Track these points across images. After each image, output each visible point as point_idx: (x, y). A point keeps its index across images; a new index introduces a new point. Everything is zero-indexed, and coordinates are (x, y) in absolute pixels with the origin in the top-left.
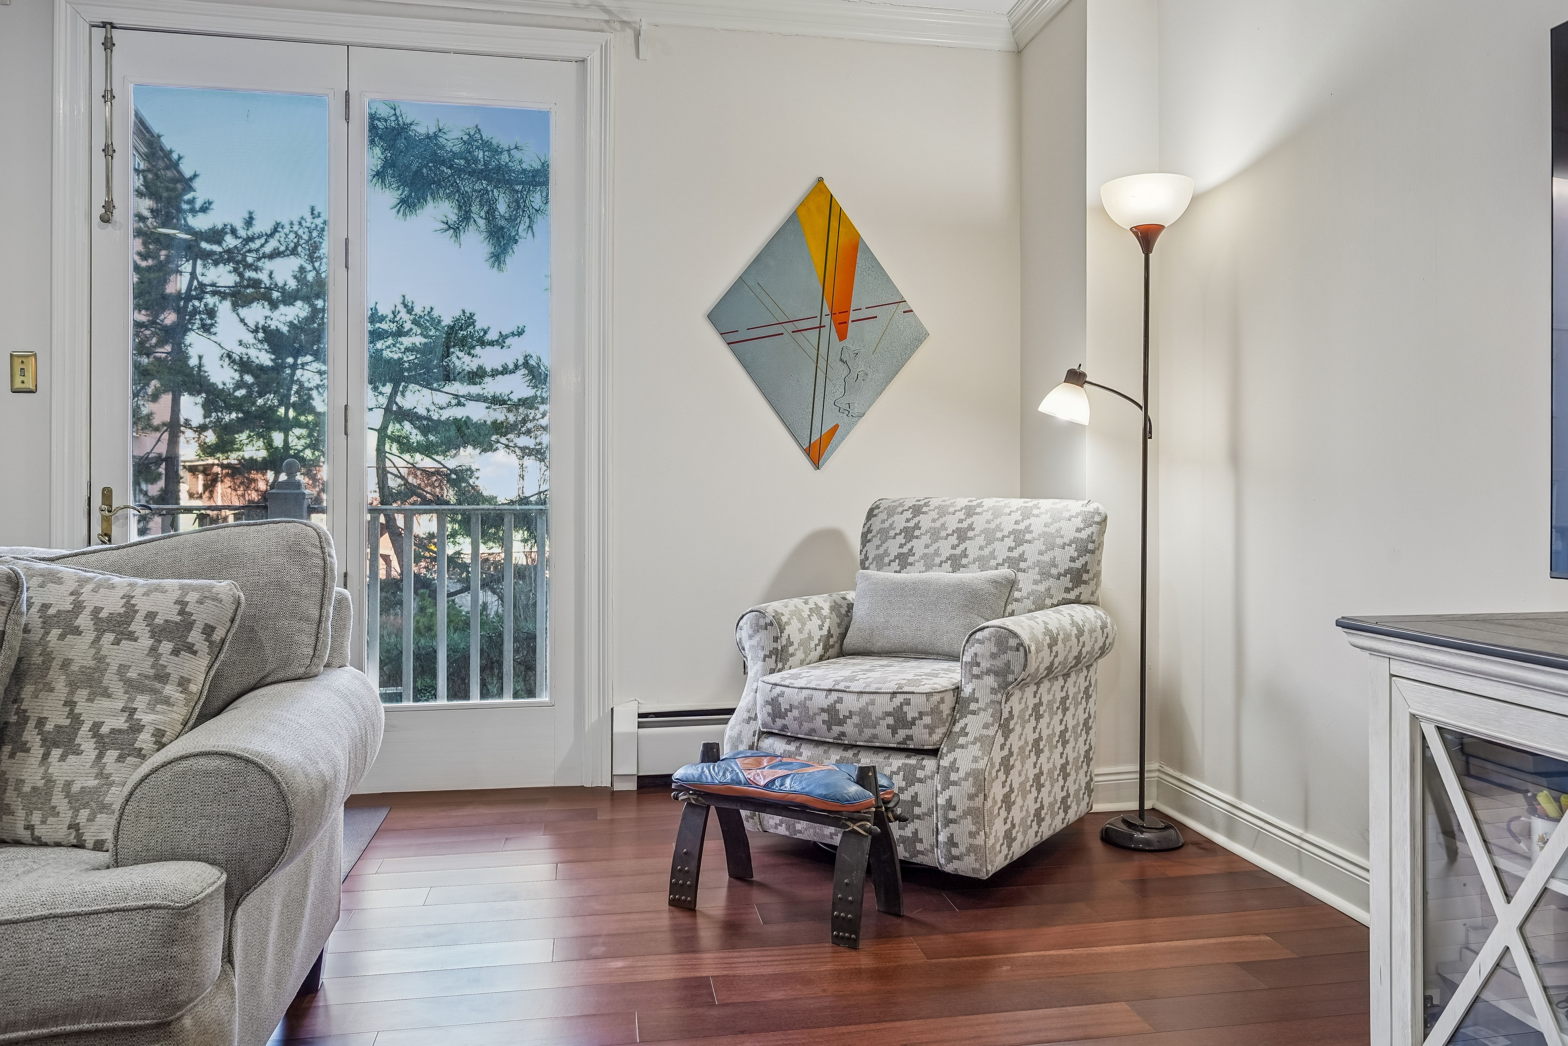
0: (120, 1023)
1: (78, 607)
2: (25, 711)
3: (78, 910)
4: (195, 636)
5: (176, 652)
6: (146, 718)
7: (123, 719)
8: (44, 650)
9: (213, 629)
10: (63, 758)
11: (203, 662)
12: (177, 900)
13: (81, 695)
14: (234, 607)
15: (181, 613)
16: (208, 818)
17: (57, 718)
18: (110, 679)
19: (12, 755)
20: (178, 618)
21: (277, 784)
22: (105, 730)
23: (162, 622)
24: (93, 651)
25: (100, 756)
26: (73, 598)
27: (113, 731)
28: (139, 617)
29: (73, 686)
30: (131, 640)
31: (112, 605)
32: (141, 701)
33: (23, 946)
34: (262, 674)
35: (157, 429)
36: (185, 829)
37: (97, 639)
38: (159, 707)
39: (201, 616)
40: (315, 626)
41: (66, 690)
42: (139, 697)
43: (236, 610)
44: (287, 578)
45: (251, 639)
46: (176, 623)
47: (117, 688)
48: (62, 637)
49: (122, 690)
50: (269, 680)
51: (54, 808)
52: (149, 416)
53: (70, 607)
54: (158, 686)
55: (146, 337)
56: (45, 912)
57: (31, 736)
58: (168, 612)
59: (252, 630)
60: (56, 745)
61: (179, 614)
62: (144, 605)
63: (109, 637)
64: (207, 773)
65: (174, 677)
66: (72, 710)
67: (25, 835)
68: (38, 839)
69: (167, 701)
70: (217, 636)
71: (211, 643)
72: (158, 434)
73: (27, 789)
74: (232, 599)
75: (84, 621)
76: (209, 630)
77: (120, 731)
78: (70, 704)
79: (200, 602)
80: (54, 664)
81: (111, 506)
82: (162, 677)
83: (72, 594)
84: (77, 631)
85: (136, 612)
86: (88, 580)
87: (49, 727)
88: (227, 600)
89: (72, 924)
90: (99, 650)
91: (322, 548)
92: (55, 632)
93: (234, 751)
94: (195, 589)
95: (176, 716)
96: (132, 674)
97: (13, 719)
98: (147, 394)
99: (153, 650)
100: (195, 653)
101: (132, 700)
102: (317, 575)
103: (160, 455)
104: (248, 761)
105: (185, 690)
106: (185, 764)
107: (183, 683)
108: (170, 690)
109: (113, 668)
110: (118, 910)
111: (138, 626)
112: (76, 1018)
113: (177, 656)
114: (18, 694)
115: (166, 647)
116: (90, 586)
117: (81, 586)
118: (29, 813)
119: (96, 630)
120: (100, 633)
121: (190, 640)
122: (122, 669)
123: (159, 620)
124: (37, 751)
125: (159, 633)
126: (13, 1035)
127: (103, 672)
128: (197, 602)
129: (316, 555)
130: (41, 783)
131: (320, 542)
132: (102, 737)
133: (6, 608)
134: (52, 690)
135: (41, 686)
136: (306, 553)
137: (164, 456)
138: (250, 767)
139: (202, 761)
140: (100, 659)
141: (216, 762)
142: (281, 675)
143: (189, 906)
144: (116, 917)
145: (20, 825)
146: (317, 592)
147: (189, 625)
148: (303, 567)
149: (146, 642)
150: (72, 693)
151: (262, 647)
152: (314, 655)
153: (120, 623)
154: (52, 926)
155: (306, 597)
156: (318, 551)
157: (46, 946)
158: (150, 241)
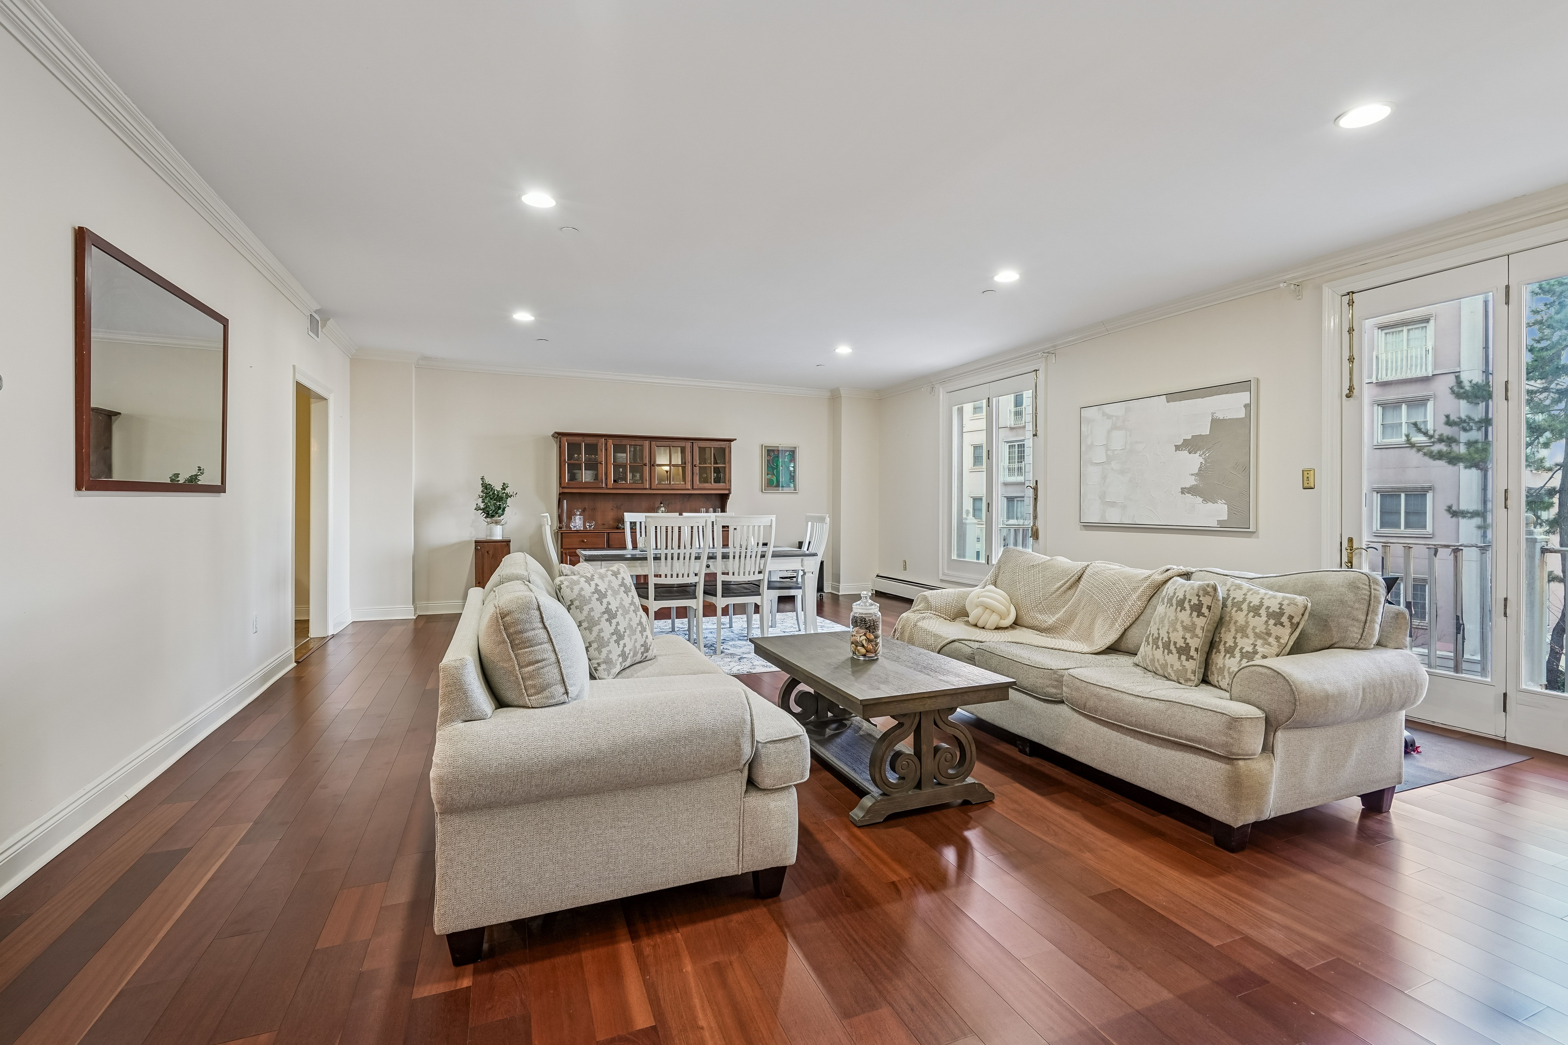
0: (1213, 751)
1: (1244, 600)
2: (1221, 638)
3: (1201, 707)
4: (1284, 619)
5: (1275, 625)
6: (1260, 649)
7: (1252, 648)
8: (1230, 616)
9: (1293, 617)
10: (1229, 658)
11: (1288, 631)
12: (1233, 714)
13: (1239, 635)
14: (1304, 609)
15: (1280, 608)
16: (1261, 691)
17: (1230, 643)
18: (1249, 631)
19: (1216, 653)
20: (1278, 611)
21: (1290, 686)
22: (1244, 651)
23: (1271, 611)
24: (1245, 619)
25: (1241, 660)
26: (1244, 596)
27: (1247, 652)
28: (1264, 607)
29: (1237, 631)
30: (1259, 616)
31: (1256, 601)
32: (1259, 642)
33: (1185, 713)
34: (1331, 643)
35: (1550, 469)
36: (1252, 693)
37: (1247, 614)
38: (1266, 646)
39: (1288, 611)
40: (1362, 624)
41: (1234, 632)
42: (1259, 641)
43: (1305, 610)
44: (1346, 599)
45: (1325, 625)
46: (1277, 612)
47: (1251, 635)
48: (1236, 611)
49: (1253, 636)
50: (1336, 646)
51: (1224, 676)
52: (1542, 460)
53: (1241, 600)
54: (1267, 637)
55: (1540, 400)
56: (1192, 704)
57: (1222, 648)
58: (1275, 608)
59: (1326, 621)
60: (1228, 652)
61: (1279, 609)
62: (1266, 603)
63: (1252, 614)
64: (1261, 674)
65: (1274, 635)
66: (1235, 641)
67: (1216, 683)
68: (1220, 686)
69: (1269, 644)
70: (1295, 621)
71: (1292, 624)
72: (1550, 474)
73: (1218, 667)
74: (1303, 605)
75: (1245, 606)
76: (1291, 618)
77: (1249, 652)
78: (1235, 638)
79: (1288, 605)
80: (1233, 621)
81: (1352, 547)
82: (1269, 634)
83: (1244, 595)
84: (1241, 610)
85: (1263, 605)
86: (1251, 589)
87: (1227, 645)
88: (1301, 605)
89: (1199, 710)
90: (1247, 619)
91: (1370, 586)
92: (1235, 609)
93: (1273, 668)
94: (1288, 598)
95: (1273, 651)
96: (1257, 631)
97: (1218, 640)
98: (1540, 443)
99: (1266, 622)
100: (1284, 626)
101: (1256, 641)
102: (1365, 599)
103: (1554, 489)
104: (1278, 673)
105: (1278, 641)
106: (1254, 668)
107: (1278, 638)
108: (1271, 640)
109: (1251, 627)
110: (1213, 711)
111: (1263, 612)
112: (1199, 743)
113: (1276, 626)
114: (1220, 631)
115: (1272, 622)
116: (1251, 592)
117: (1248, 592)
118: (1218, 676)
119: (1248, 611)
120: (1249, 611)
121: (1282, 620)
122: (1254, 628)
123: (1271, 610)
124: (1223, 654)
125: (1270, 615)
126: (1182, 741)
127: (1247, 627)
128: (1287, 605)
129: (1365, 589)
130: (1222, 666)
131: (1369, 583)
132: (1243, 653)
133: (1212, 598)
134: (1230, 631)
135: (1227, 629)
136: (1358, 588)
137: (1558, 489)
138: (1279, 676)
139: (1260, 668)
140: (1247, 622)
141: (1265, 670)
142: (1341, 645)
143: (1237, 718)
144: (1213, 713)
145: (1216, 680)
146: (1365, 607)
147: (1282, 614)
148: (1356, 594)
149: (1264, 618)
150: (1236, 634)
151: (1331, 630)
152: (1361, 638)
153: (1256, 609)
154: (1194, 709)
155: (1357, 609)
156: (1367, 587)
157: (1191, 715)
158: (1544, 327)
